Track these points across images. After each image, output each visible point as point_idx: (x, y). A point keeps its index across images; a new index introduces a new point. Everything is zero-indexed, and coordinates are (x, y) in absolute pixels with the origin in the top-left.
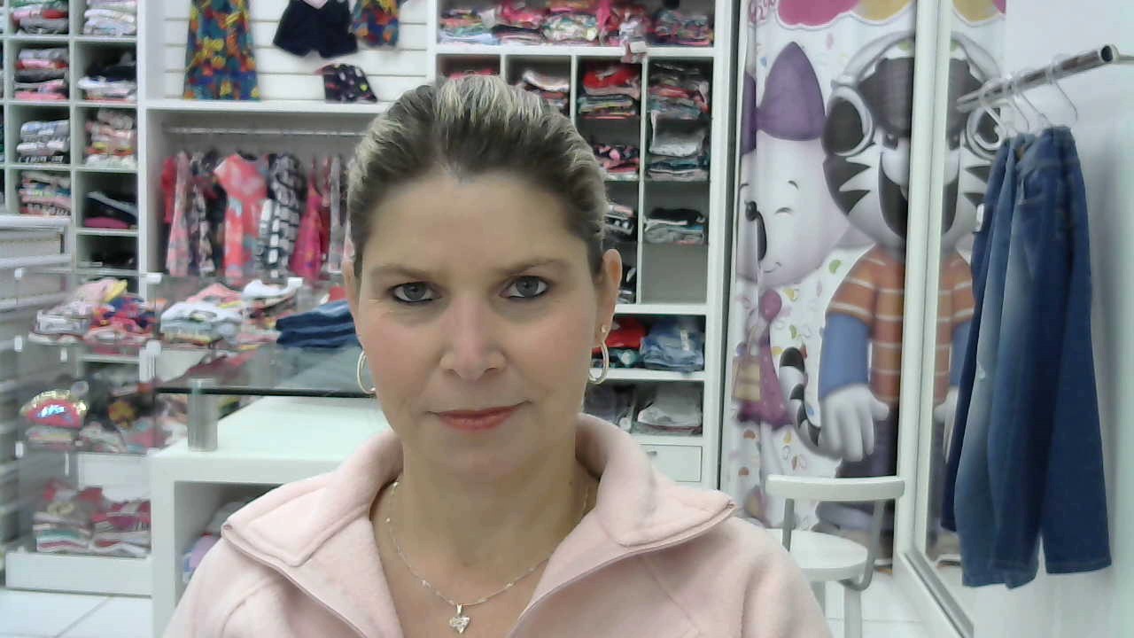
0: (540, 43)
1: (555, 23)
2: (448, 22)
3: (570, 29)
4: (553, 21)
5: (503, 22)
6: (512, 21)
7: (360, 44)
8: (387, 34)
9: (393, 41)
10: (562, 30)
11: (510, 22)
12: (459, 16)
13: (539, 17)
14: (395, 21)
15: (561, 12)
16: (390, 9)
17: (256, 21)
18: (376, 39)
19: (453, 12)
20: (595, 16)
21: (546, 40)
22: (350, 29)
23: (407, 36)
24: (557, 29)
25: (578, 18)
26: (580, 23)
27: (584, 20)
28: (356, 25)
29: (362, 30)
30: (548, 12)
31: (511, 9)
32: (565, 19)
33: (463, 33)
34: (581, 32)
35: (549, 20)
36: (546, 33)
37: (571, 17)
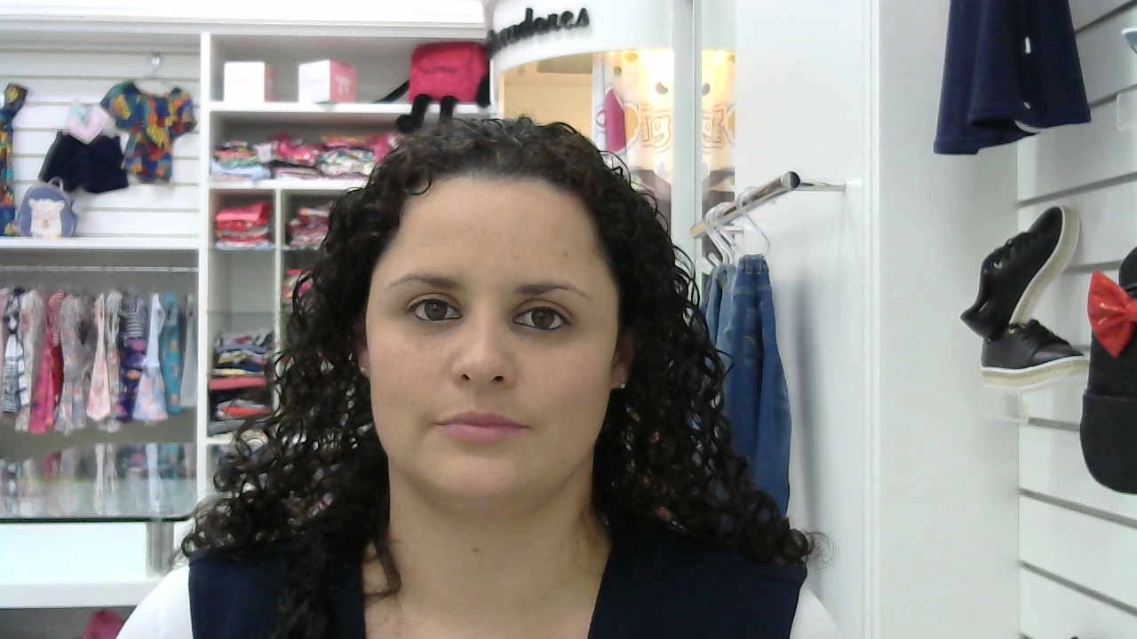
0: (317, 177)
1: (331, 158)
2: (223, 155)
3: (347, 164)
4: (330, 156)
5: (280, 158)
6: (289, 157)
7: (132, 178)
8: (160, 171)
9: (166, 178)
10: (339, 164)
11: (286, 158)
12: (235, 149)
13: (316, 152)
14: (168, 157)
15: (337, 148)
16: (163, 144)
17: (17, 156)
18: (148, 175)
19: (228, 145)
20: (373, 151)
21: (322, 174)
22: (123, 166)
23: (180, 170)
24: (334, 164)
25: (355, 153)
26: (356, 158)
27: (360, 155)
28: (130, 161)
29: (137, 165)
30: (326, 148)
31: (288, 145)
32: (341, 154)
33: (239, 166)
34: (359, 166)
35: (326, 155)
36: (323, 167)
37: (348, 152)
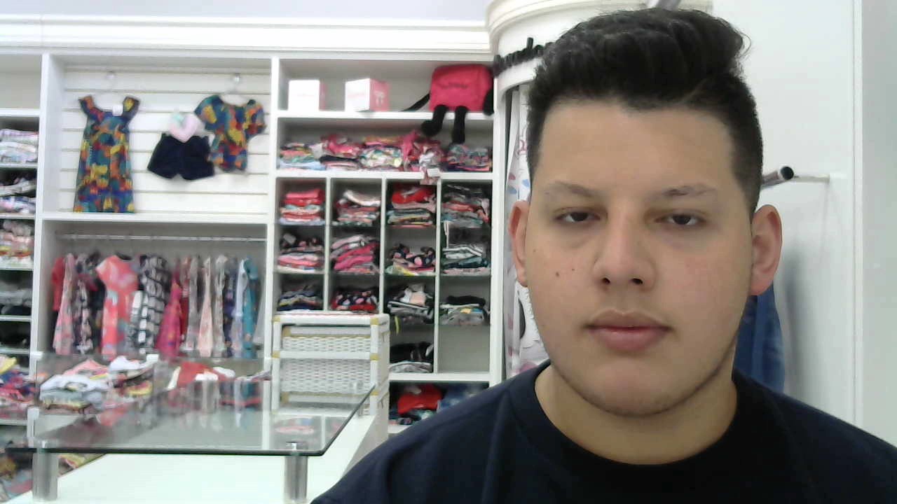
0: (358, 169)
1: (369, 154)
2: (286, 153)
3: (381, 159)
4: (368, 152)
5: (330, 154)
6: (336, 151)
7: (217, 169)
8: (238, 163)
9: (243, 168)
10: (375, 159)
11: (334, 153)
12: (294, 148)
13: (357, 149)
14: (244, 152)
15: (374, 146)
16: (241, 143)
17: (133, 152)
18: (229, 166)
19: (289, 145)
20: (400, 149)
21: (363, 167)
22: (209, 159)
23: (253, 163)
24: (371, 158)
25: (387, 150)
26: (388, 154)
27: (392, 152)
28: (214, 155)
29: (219, 159)
30: (364, 146)
31: (335, 143)
32: (377, 151)
33: (298, 161)
34: (390, 161)
35: (365, 151)
36: (363, 161)
37: (382, 149)
